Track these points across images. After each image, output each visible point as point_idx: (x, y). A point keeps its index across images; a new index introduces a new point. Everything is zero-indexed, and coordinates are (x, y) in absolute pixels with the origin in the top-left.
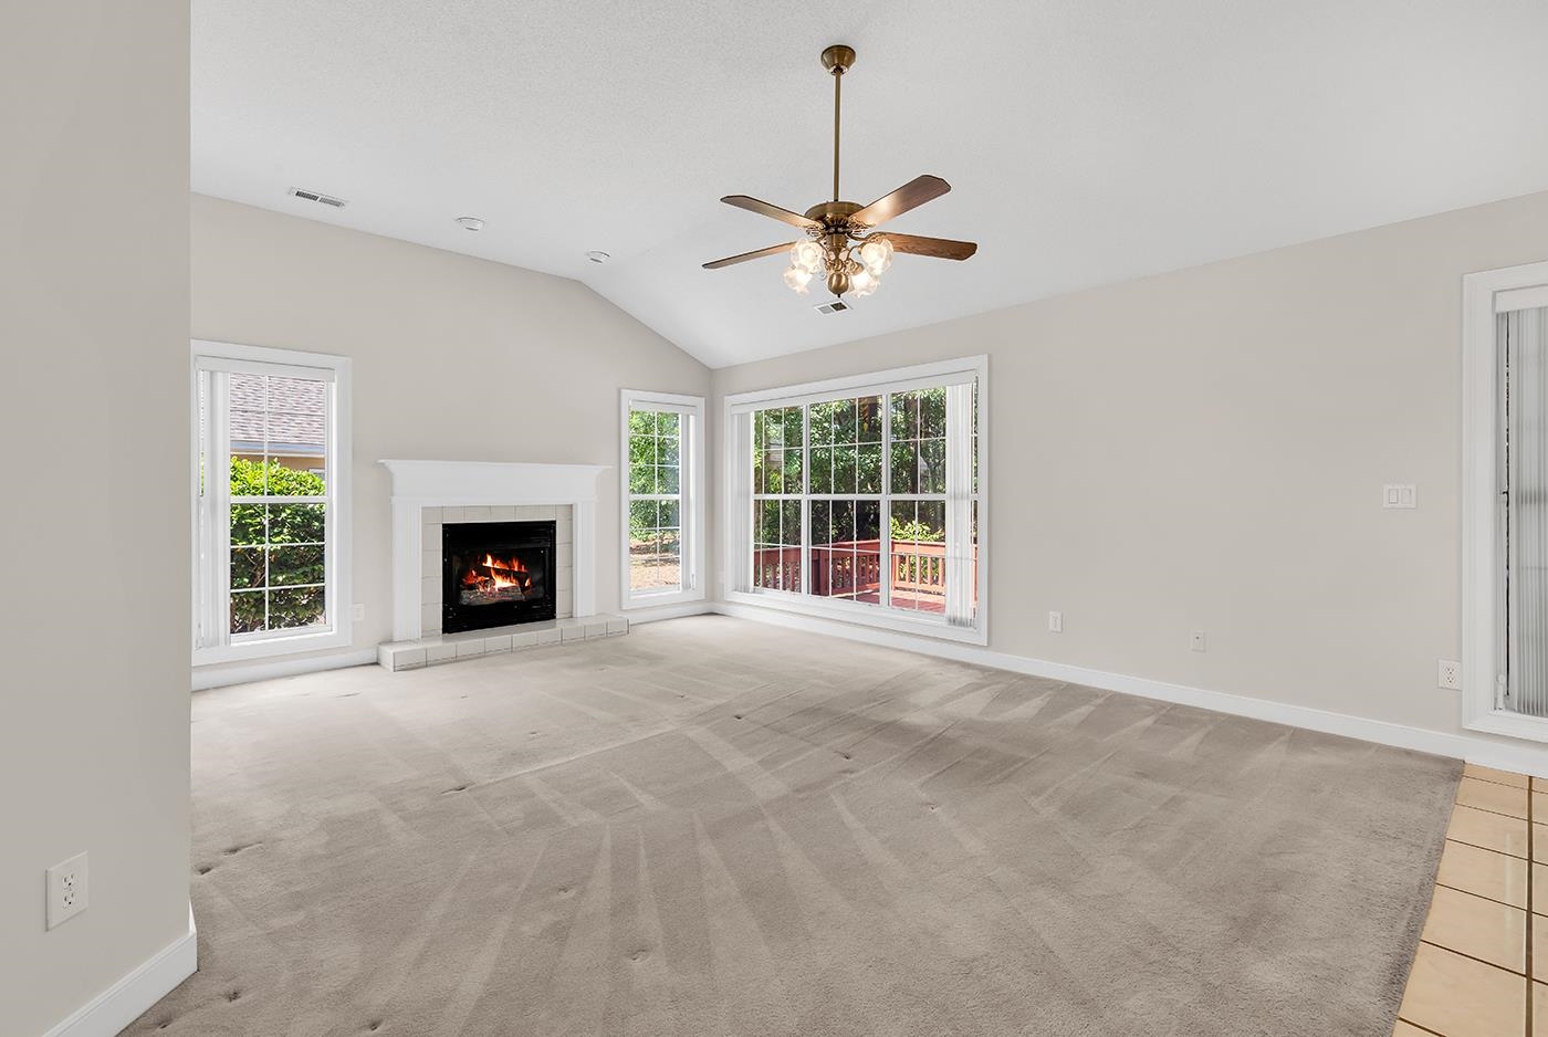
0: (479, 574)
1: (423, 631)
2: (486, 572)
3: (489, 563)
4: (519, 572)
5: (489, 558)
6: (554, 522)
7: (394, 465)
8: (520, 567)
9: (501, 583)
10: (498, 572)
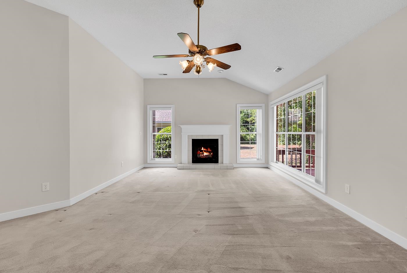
0: (200, 152)
1: (188, 162)
2: (202, 151)
3: (203, 149)
4: (209, 151)
5: (203, 148)
6: (218, 139)
7: (182, 126)
8: (210, 150)
9: (205, 154)
10: (205, 151)
